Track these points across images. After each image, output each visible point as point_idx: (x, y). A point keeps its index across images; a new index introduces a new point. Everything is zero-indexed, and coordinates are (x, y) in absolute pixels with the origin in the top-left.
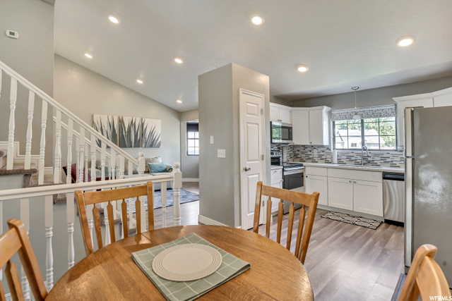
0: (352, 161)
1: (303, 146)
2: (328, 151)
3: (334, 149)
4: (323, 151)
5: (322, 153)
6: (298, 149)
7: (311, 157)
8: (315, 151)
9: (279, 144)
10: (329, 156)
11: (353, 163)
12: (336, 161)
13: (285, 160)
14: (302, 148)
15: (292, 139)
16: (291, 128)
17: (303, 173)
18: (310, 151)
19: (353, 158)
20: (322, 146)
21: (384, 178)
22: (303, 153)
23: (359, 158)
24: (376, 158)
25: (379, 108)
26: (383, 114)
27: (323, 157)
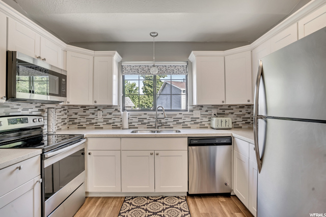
0: (145, 124)
1: (83, 107)
2: (117, 113)
3: (124, 110)
4: (110, 114)
5: (108, 116)
6: (76, 111)
7: (93, 121)
8: (100, 114)
9: (43, 103)
10: (117, 120)
11: (146, 126)
12: (126, 125)
13: (53, 129)
14: (81, 111)
15: (65, 96)
16: (65, 77)
17: (83, 150)
18: (93, 114)
19: (145, 121)
20: (110, 107)
21: (190, 145)
22: (83, 116)
23: (152, 120)
24: (170, 120)
25: (172, 65)
26: (175, 71)
27: (110, 121)
